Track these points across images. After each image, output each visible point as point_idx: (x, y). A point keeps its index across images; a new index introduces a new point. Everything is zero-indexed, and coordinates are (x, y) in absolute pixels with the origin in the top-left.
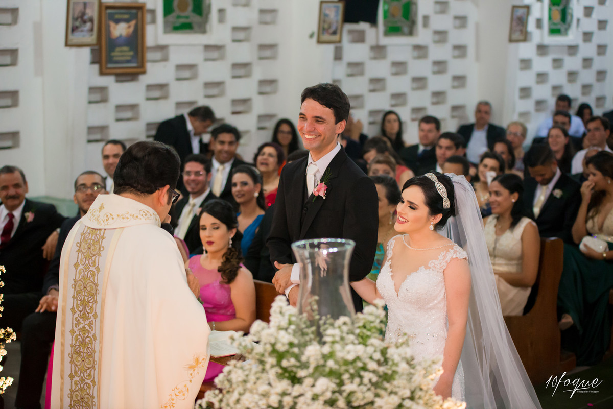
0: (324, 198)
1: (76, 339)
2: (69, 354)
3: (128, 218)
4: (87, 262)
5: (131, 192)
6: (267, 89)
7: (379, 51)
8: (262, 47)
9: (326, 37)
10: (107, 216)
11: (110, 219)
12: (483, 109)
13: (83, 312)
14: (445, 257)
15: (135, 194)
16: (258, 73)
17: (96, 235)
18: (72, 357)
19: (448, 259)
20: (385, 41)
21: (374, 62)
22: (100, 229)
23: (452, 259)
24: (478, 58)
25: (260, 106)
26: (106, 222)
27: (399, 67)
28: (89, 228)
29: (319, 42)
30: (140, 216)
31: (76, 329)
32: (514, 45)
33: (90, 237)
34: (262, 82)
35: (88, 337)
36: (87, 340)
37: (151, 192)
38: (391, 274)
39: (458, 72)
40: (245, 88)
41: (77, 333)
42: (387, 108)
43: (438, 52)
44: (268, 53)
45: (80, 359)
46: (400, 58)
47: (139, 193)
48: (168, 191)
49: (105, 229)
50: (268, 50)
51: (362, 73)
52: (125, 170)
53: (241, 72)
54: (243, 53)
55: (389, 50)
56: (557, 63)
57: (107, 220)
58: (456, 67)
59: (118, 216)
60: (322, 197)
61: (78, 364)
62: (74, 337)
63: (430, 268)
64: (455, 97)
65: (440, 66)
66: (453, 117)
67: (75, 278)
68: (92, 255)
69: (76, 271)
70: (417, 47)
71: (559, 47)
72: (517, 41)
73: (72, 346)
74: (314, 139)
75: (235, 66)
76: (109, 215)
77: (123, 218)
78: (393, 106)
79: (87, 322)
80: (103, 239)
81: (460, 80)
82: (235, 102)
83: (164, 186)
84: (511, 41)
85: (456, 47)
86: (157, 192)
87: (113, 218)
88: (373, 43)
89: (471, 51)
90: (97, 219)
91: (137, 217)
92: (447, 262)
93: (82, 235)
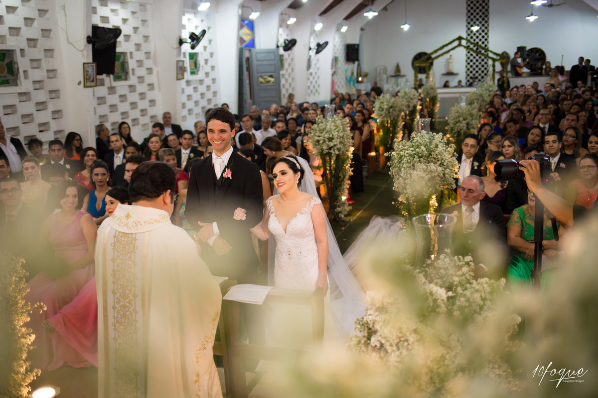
0: (231, 178)
1: (118, 313)
2: (112, 323)
3: (153, 223)
4: (124, 258)
5: (143, 199)
6: (56, 116)
7: (112, 90)
8: (51, 92)
9: (89, 84)
10: (136, 223)
11: (139, 225)
12: (167, 116)
13: (123, 293)
14: (310, 204)
15: (147, 200)
16: (51, 107)
17: (128, 237)
18: (115, 326)
19: (312, 205)
20: (115, 84)
21: (110, 96)
22: (132, 233)
23: (314, 205)
24: (160, 90)
25: (54, 126)
26: (136, 228)
27: (123, 98)
28: (120, 232)
29: (85, 87)
30: (161, 220)
31: (117, 306)
32: (179, 81)
33: (123, 239)
34: (54, 112)
35: (128, 311)
36: (127, 313)
37: (158, 196)
38: (278, 220)
39: (152, 98)
40: (44, 117)
41: (119, 308)
42: (121, 121)
43: (141, 88)
44: (54, 95)
45: (122, 327)
46: (123, 93)
47: (149, 199)
48: (170, 194)
49: (136, 233)
50: (55, 93)
51: (105, 103)
52: (135, 184)
53: (40, 107)
54: (41, 96)
55: (117, 89)
56: (195, 89)
57: (136, 226)
58: (150, 95)
59: (145, 222)
60: (229, 178)
61: (121, 330)
62: (116, 312)
63: (303, 213)
64: (151, 111)
65: (142, 96)
66: (151, 122)
67: (114, 269)
68: (127, 253)
69: (114, 264)
70: (130, 86)
71: (195, 81)
72: (180, 79)
73: (114, 317)
74: (221, 143)
75: (38, 104)
76: (137, 223)
77: (149, 224)
78: (122, 119)
79: (127, 300)
80: (135, 241)
81: (152, 102)
82: (40, 125)
83: (166, 190)
84: (178, 79)
85: (149, 85)
86: (162, 195)
87: (141, 225)
88: (109, 86)
89: (156, 86)
90: (127, 225)
91: (159, 221)
92: (312, 207)
93: (115, 238)
